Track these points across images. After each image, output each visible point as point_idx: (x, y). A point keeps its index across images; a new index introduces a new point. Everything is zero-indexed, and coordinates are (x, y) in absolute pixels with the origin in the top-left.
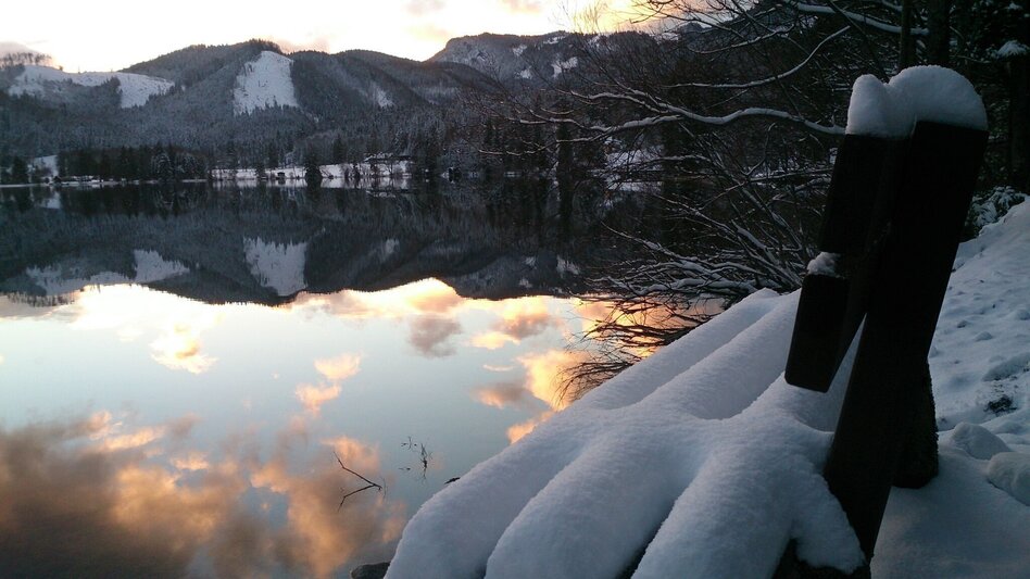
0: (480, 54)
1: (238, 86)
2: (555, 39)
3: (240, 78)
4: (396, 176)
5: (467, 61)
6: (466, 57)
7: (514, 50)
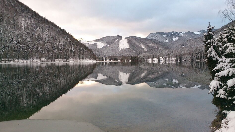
0: (157, 37)
1: (119, 44)
2: (172, 33)
3: (119, 43)
4: (173, 61)
5: (154, 38)
6: (154, 37)
7: (164, 36)
